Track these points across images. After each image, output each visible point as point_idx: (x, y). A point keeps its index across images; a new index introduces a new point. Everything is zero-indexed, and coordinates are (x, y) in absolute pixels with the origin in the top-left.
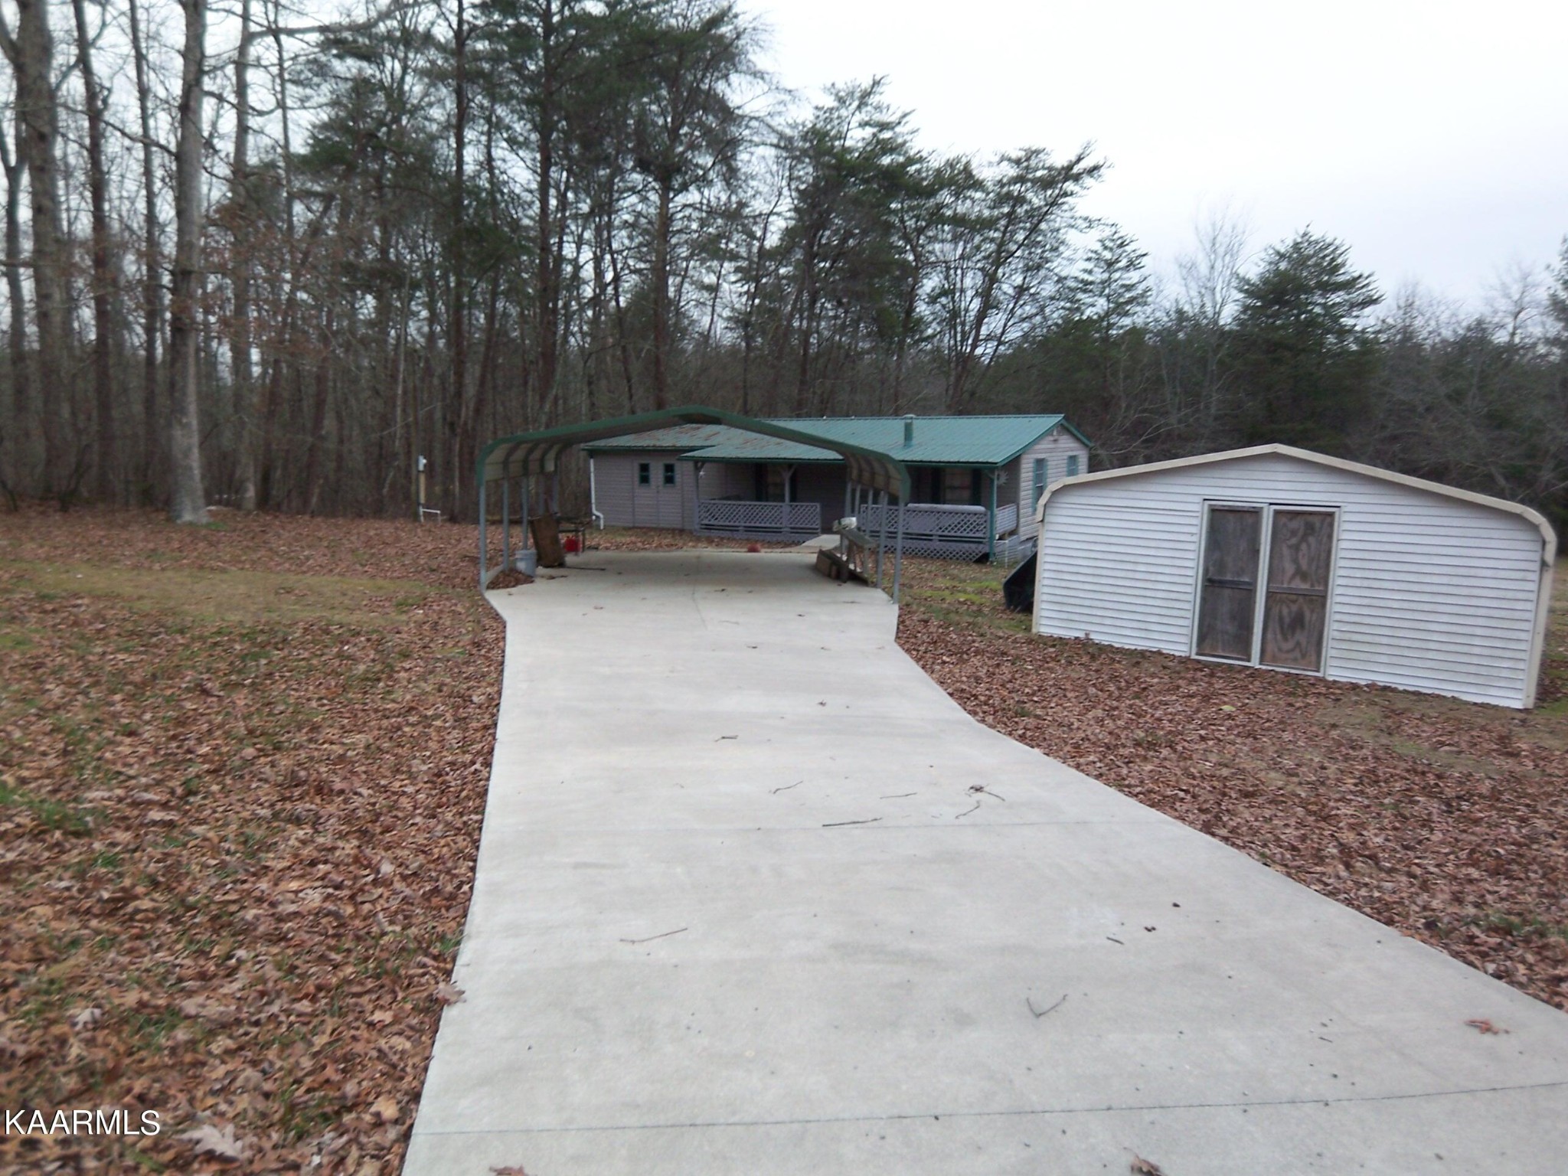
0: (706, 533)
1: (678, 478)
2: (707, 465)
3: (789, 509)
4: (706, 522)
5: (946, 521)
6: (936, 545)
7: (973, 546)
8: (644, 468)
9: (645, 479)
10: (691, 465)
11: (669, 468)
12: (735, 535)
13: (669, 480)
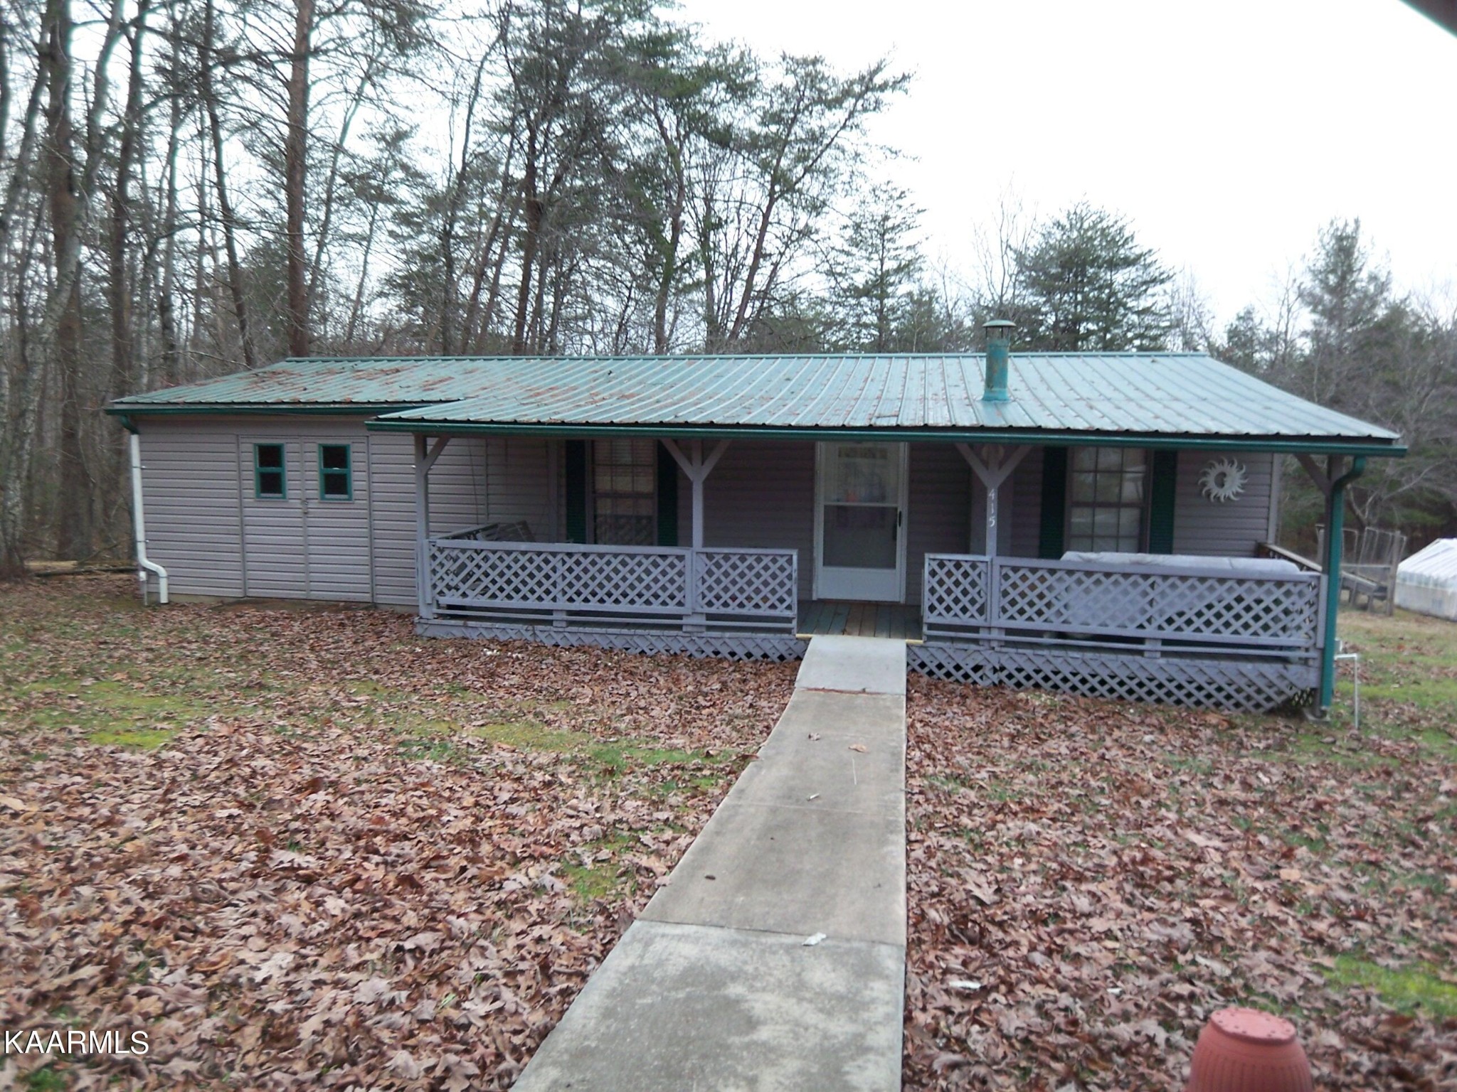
0: (456, 629)
1: (358, 479)
2: (453, 446)
3: (701, 565)
4: (453, 598)
5: (1174, 600)
6: (1155, 665)
7: (1270, 670)
8: (270, 456)
9: (271, 484)
10: (407, 445)
11: (335, 457)
12: (545, 635)
13: (336, 484)
